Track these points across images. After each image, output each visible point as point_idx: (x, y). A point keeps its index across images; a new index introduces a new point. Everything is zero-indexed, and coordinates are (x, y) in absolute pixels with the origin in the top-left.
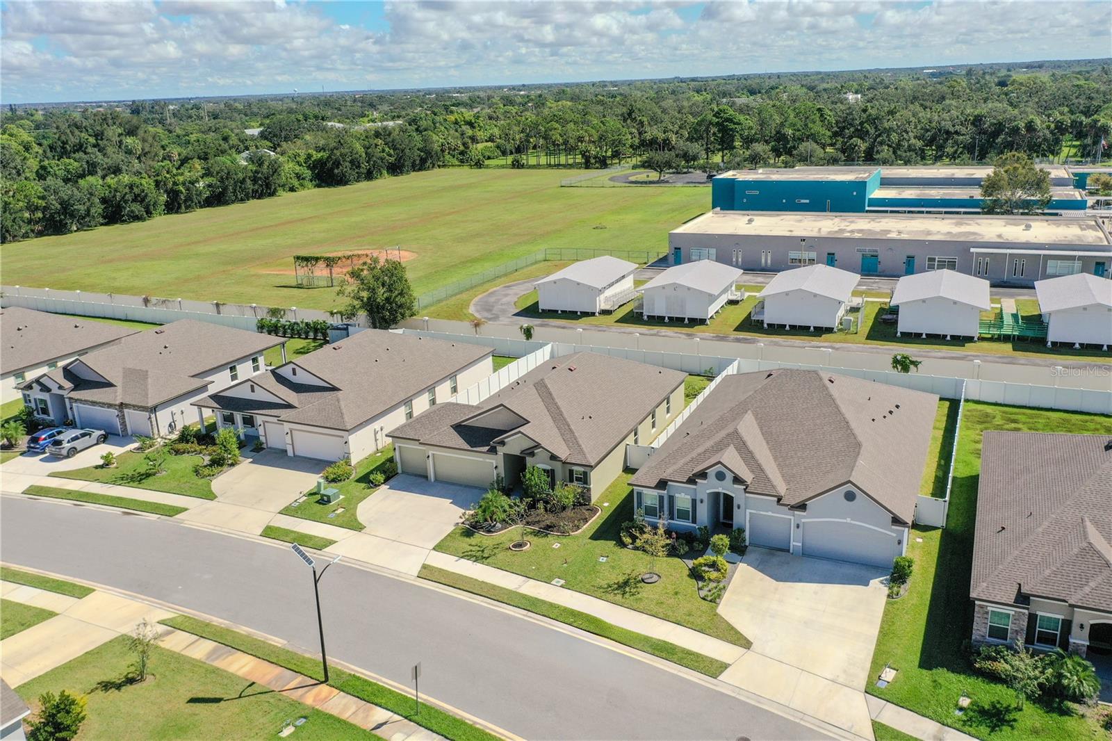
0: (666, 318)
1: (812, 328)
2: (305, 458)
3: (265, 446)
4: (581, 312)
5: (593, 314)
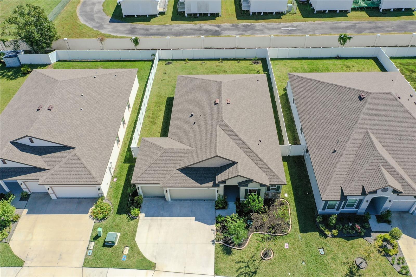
0: (198, 14)
1: (274, 13)
2: (67, 198)
3: (29, 193)
4: (148, 15)
5: (156, 16)
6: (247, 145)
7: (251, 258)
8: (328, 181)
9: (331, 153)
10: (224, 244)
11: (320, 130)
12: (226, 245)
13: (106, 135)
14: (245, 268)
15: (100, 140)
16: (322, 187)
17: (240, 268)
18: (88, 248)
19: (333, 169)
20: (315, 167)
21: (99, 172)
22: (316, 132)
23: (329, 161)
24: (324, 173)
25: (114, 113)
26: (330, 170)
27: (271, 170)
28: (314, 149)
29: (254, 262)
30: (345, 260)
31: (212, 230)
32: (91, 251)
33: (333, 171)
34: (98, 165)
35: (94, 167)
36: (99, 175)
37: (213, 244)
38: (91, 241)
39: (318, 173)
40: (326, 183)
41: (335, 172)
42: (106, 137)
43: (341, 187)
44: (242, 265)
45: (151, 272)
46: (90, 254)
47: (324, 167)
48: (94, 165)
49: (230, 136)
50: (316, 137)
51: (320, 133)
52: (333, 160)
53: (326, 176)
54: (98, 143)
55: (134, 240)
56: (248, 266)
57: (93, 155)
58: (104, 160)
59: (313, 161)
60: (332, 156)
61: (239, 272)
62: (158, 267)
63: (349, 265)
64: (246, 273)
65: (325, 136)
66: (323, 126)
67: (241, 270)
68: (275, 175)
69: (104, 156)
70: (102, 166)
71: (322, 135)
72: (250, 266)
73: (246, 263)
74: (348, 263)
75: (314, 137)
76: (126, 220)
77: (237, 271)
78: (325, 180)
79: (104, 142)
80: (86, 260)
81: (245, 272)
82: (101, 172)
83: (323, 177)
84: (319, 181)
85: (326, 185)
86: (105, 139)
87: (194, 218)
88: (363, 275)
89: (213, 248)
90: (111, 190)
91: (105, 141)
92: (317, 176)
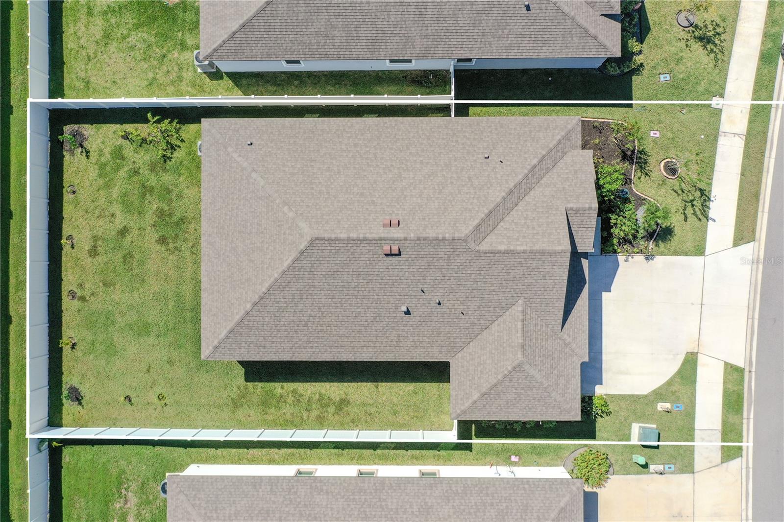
6: (515, 187)
7: (679, 195)
8: (588, 35)
9: (528, 15)
10: (653, 239)
11: (451, 22)
12: (655, 237)
13: (452, 501)
14: (695, 207)
15: (472, 511)
16: (595, 50)
17: (695, 214)
18: (661, 474)
19: (567, 21)
20: (541, 54)
21: (557, 491)
22: (454, 31)
23: (544, 24)
24: (566, 39)
25: (374, 500)
26: (566, 27)
27: (560, 142)
28: (496, 45)
29: (686, 192)
30: (682, 44)
31: (626, 261)
32: (667, 466)
33: (571, 20)
34: (540, 497)
35: (547, 505)
36: (564, 490)
37: (652, 259)
38: (649, 473)
39: (559, 51)
40: (590, 41)
41: (577, 17)
42: (457, 501)
43: (602, 15)
44: (689, 211)
45: (701, 359)
46: (672, 466)
47: (553, 36)
48: (542, 505)
49: (499, 221)
50: (467, 34)
51: (461, 25)
52: (548, 14)
53: (574, 39)
54: (482, 514)
55: (646, 396)
56: (691, 201)
57: (519, 514)
58: (524, 489)
59: (526, 54)
60: (535, 15)
61: (701, 216)
62: (692, 348)
63: (689, 38)
64: (702, 205)
65: (475, 15)
66: (445, 13)
67: (698, 213)
68: (567, 137)
69: (512, 492)
70: (539, 489)
71: (468, 22)
72: (691, 198)
73: (687, 204)
74: (688, 40)
75: (465, 40)
76: (608, 418)
77: (700, 220)
78: (582, 41)
79: (473, 501)
80: (682, 471)
81: (700, 207)
82: (554, 487)
83: (574, 45)
84: (578, 53)
85: (593, 41)
86: (463, 501)
87: (604, 294)
88: (705, 21)
89: (659, 260)
90: (542, 461)
91: (469, 499)
92: (565, 54)
